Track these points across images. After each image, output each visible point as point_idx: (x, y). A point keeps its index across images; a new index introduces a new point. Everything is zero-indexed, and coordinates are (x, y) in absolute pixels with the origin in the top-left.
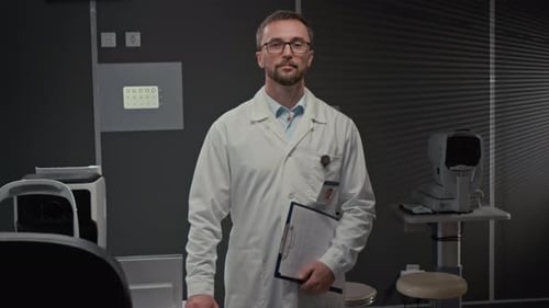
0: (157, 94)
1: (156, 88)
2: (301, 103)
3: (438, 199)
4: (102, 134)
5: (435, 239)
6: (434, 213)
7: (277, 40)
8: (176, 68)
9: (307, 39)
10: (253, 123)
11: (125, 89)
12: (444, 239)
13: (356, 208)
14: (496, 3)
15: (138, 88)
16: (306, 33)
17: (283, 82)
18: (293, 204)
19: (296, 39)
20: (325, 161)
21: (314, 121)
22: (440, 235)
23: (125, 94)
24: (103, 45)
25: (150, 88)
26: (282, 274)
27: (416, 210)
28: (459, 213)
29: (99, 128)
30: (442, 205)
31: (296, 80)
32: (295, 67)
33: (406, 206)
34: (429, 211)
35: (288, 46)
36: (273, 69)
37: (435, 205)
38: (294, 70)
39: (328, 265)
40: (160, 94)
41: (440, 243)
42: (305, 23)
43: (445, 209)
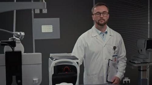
0: (52, 28)
1: (52, 26)
2: (106, 30)
3: (142, 59)
4: (35, 40)
5: (140, 70)
6: (141, 63)
7: (98, 12)
8: (58, 20)
9: (108, 12)
10: (92, 37)
11: (42, 26)
12: (143, 71)
13: (123, 60)
14: (150, 1)
15: (46, 26)
16: (107, 10)
17: (101, 25)
18: (109, 59)
19: (104, 12)
20: (115, 48)
21: (110, 35)
22: (142, 69)
23: (42, 27)
24: (35, 13)
25: (50, 26)
26: (108, 81)
27: (136, 62)
28: (149, 63)
29: (34, 38)
30: (144, 61)
31: (105, 24)
32: (104, 20)
33: (132, 61)
34: (140, 62)
35: (102, 14)
36: (97, 21)
37: (142, 61)
38: (104, 21)
39: (119, 77)
40: (53, 27)
41: (142, 72)
42: (106, 6)
43: (145, 62)
